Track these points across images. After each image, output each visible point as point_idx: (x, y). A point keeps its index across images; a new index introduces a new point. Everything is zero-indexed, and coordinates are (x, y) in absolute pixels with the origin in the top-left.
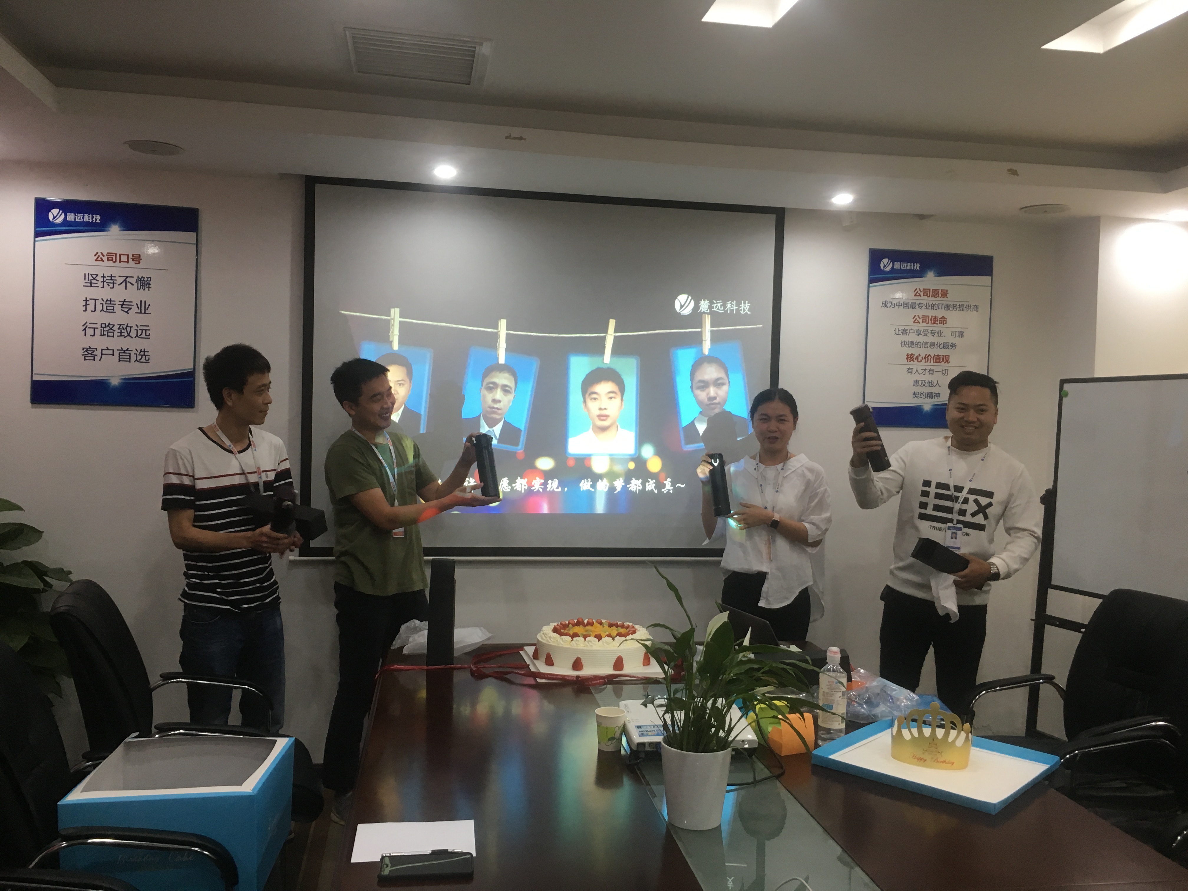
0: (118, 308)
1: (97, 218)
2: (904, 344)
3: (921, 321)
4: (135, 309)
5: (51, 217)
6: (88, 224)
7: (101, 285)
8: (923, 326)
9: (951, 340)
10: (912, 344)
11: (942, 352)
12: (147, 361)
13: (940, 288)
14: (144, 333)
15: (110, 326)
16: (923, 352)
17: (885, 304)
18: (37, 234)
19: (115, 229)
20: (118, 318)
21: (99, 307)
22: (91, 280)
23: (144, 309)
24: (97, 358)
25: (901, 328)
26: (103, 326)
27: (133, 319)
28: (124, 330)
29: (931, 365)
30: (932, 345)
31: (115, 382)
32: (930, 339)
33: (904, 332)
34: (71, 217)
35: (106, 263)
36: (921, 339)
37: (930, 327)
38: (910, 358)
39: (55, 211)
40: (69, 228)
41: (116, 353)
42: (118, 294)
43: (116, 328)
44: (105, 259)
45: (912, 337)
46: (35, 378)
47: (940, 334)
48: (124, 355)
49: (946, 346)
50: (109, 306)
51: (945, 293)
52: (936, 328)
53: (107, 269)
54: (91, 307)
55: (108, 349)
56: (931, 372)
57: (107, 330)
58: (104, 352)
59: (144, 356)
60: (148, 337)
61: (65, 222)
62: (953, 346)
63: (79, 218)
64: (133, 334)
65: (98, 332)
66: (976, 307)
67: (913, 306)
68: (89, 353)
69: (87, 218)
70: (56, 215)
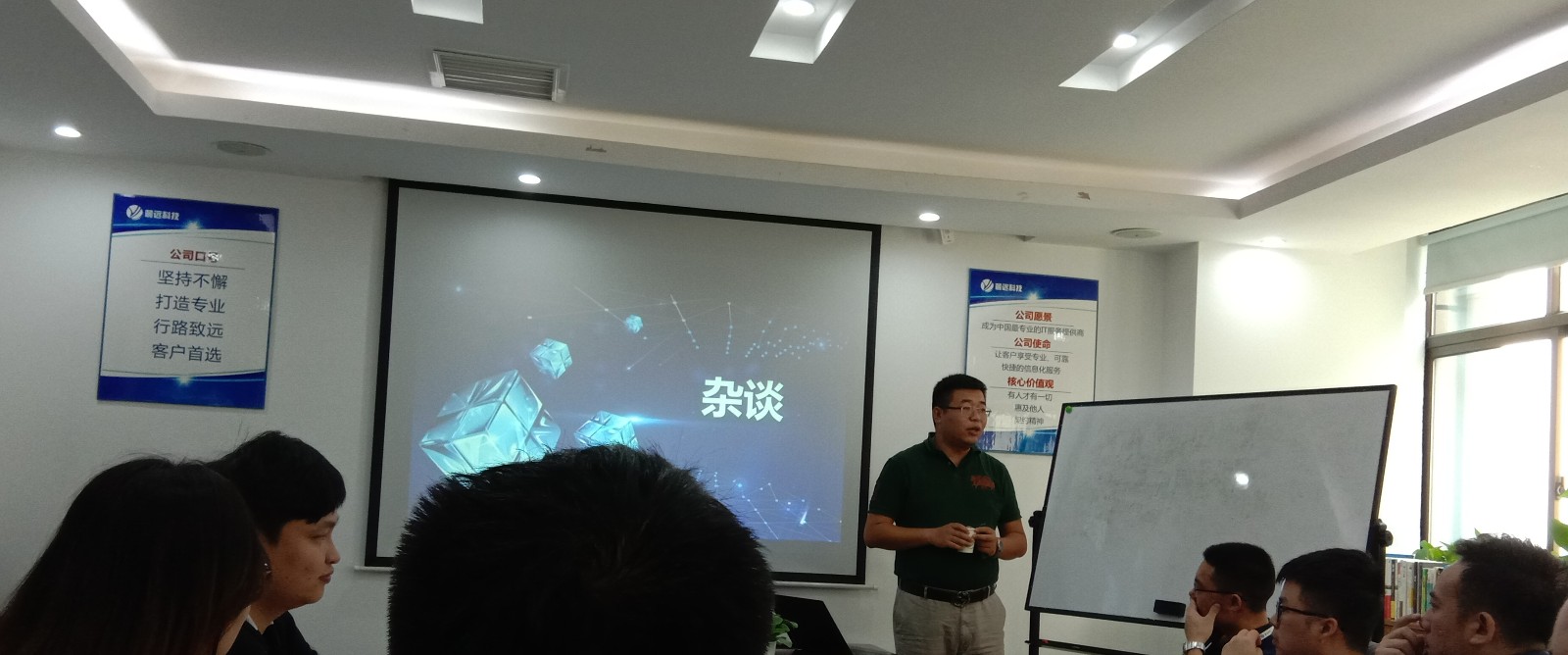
0: (191, 306)
1: (176, 216)
2: (1005, 367)
3: (1023, 344)
4: (208, 307)
5: (129, 213)
6: (166, 221)
7: (175, 282)
8: (1025, 350)
9: (1055, 364)
10: (1014, 367)
11: (1046, 377)
12: (218, 360)
13: (1044, 311)
14: (217, 331)
15: (183, 324)
16: (1025, 376)
17: (985, 326)
18: (115, 230)
19: (193, 227)
20: (191, 315)
21: (172, 304)
22: (166, 277)
23: (218, 307)
24: (168, 356)
25: (1002, 351)
26: (176, 324)
27: (206, 317)
28: (197, 329)
29: (1034, 389)
30: (1035, 369)
31: (184, 380)
32: (1032, 362)
33: (1006, 354)
34: (149, 214)
35: (182, 260)
36: (1023, 362)
37: (1032, 350)
38: (1012, 381)
39: (134, 208)
40: (147, 224)
41: (187, 352)
42: (192, 291)
43: (188, 326)
44: (181, 256)
45: (1015, 361)
46: (103, 374)
47: (1043, 358)
48: (195, 353)
49: (1049, 370)
50: (182, 303)
51: (1048, 317)
52: (1040, 351)
53: (182, 266)
54: (164, 304)
55: (179, 347)
56: (1034, 396)
57: (179, 327)
58: (175, 350)
59: (215, 355)
60: (220, 336)
61: (143, 219)
62: (1057, 370)
63: (158, 215)
64: (206, 332)
65: (170, 329)
66: (1081, 332)
67: (1015, 329)
68: (159, 350)
69: (166, 215)
70: (134, 212)
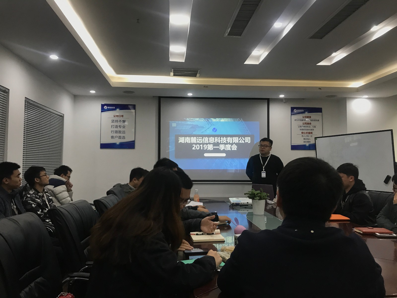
0: (118, 127)
1: (114, 108)
2: (301, 129)
3: (305, 124)
4: (122, 127)
5: (104, 108)
6: (112, 109)
7: (115, 122)
8: (305, 125)
9: (313, 128)
10: (303, 130)
11: (311, 131)
12: (125, 139)
13: (309, 116)
16: (306, 131)
17: (295, 120)
18: (102, 112)
19: (118, 110)
20: (119, 129)
21: (114, 127)
22: (113, 121)
23: (124, 127)
24: (114, 138)
25: (300, 126)
27: (122, 129)
28: (120, 132)
29: (308, 134)
30: (308, 130)
31: (118, 143)
32: (307, 128)
33: (301, 127)
34: (109, 108)
35: (116, 117)
36: (305, 128)
37: (307, 125)
38: (302, 133)
39: (105, 106)
40: (108, 110)
41: (118, 137)
42: (118, 124)
43: (118, 131)
44: (116, 116)
45: (303, 128)
46: (101, 143)
47: (310, 127)
48: (120, 137)
49: (311, 130)
50: (117, 127)
51: (310, 117)
52: (309, 125)
53: (116, 119)
54: (113, 127)
55: (116, 136)
56: (308, 136)
57: (116, 132)
58: (116, 137)
59: (124, 137)
60: (125, 133)
61: (107, 109)
62: (313, 130)
63: (110, 108)
64: (122, 133)
65: (114, 132)
66: (318, 120)
67: (302, 120)
68: (112, 137)
69: (112, 108)
70: (105, 107)
